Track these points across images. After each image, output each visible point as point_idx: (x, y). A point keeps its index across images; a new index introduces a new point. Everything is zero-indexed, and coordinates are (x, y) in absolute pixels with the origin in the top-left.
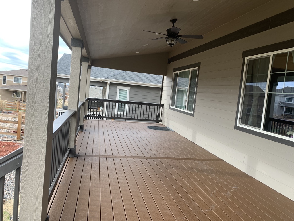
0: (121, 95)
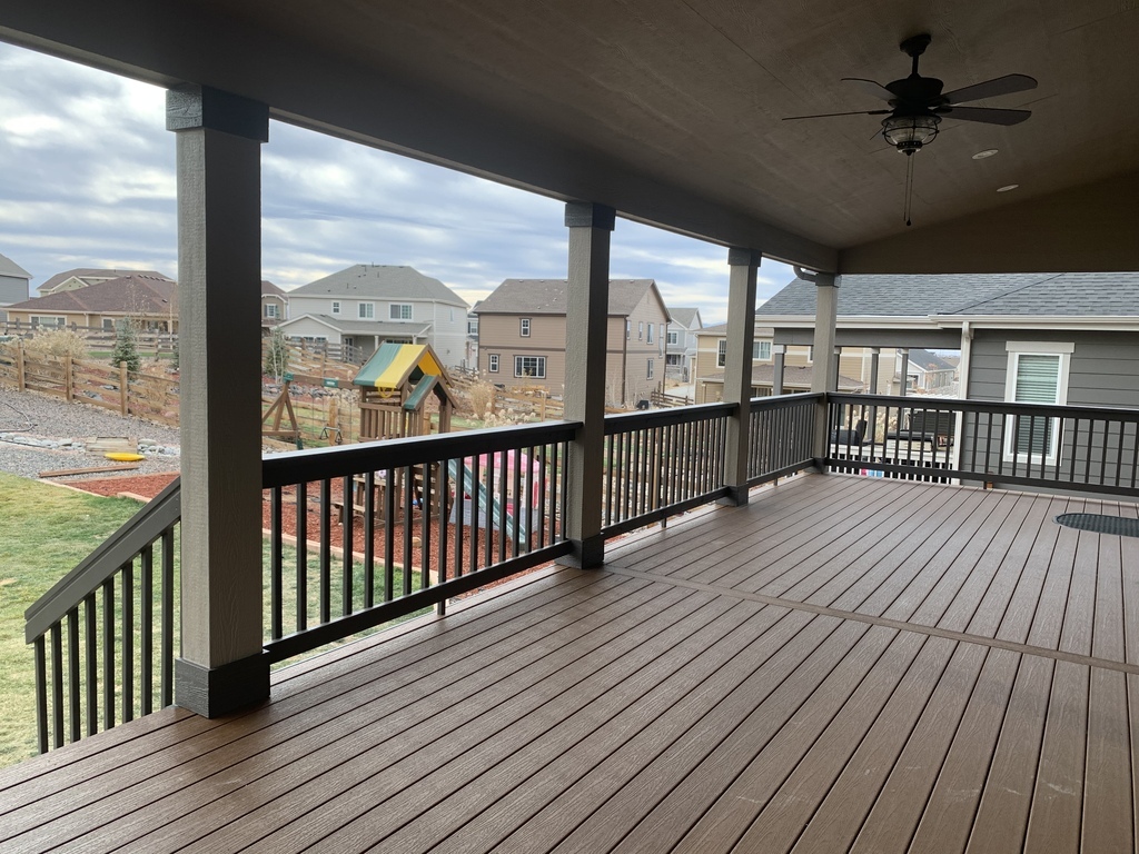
0: (1028, 378)
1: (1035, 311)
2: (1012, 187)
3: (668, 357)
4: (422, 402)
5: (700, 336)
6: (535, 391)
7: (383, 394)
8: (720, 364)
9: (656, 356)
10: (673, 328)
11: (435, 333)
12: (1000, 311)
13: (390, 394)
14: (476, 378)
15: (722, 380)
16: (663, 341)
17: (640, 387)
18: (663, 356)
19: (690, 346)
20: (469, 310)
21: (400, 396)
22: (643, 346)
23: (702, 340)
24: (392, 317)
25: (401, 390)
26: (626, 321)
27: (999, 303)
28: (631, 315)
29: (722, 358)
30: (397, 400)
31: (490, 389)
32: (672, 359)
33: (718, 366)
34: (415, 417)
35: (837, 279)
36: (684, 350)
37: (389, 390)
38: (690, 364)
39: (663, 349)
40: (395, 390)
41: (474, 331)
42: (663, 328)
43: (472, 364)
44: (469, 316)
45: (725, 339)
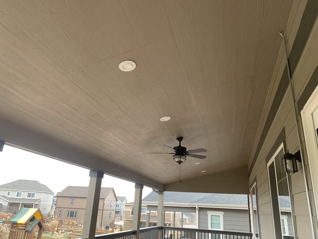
0: (213, 222)
1: (213, 203)
2: (205, 171)
3: (116, 212)
4: (33, 229)
5: (126, 206)
6: (72, 222)
7: (19, 226)
8: (132, 215)
9: (112, 211)
10: (118, 203)
11: (42, 203)
12: (205, 203)
13: (22, 225)
14: (53, 219)
15: (132, 220)
16: (115, 207)
17: (107, 222)
18: (115, 211)
19: (123, 209)
20: (54, 195)
21: (25, 226)
22: (109, 208)
23: (127, 207)
24: (27, 197)
25: (26, 224)
26: (104, 200)
27: (204, 200)
28: (106, 199)
29: (132, 212)
30: (24, 228)
31: (57, 223)
32: (117, 212)
33: (131, 215)
34: (29, 234)
35: (164, 192)
36: (121, 210)
37: (22, 224)
38: (123, 214)
39: (115, 209)
40: (24, 224)
41: (55, 202)
42: (115, 203)
43: (52, 213)
44: (54, 197)
45: (133, 207)
